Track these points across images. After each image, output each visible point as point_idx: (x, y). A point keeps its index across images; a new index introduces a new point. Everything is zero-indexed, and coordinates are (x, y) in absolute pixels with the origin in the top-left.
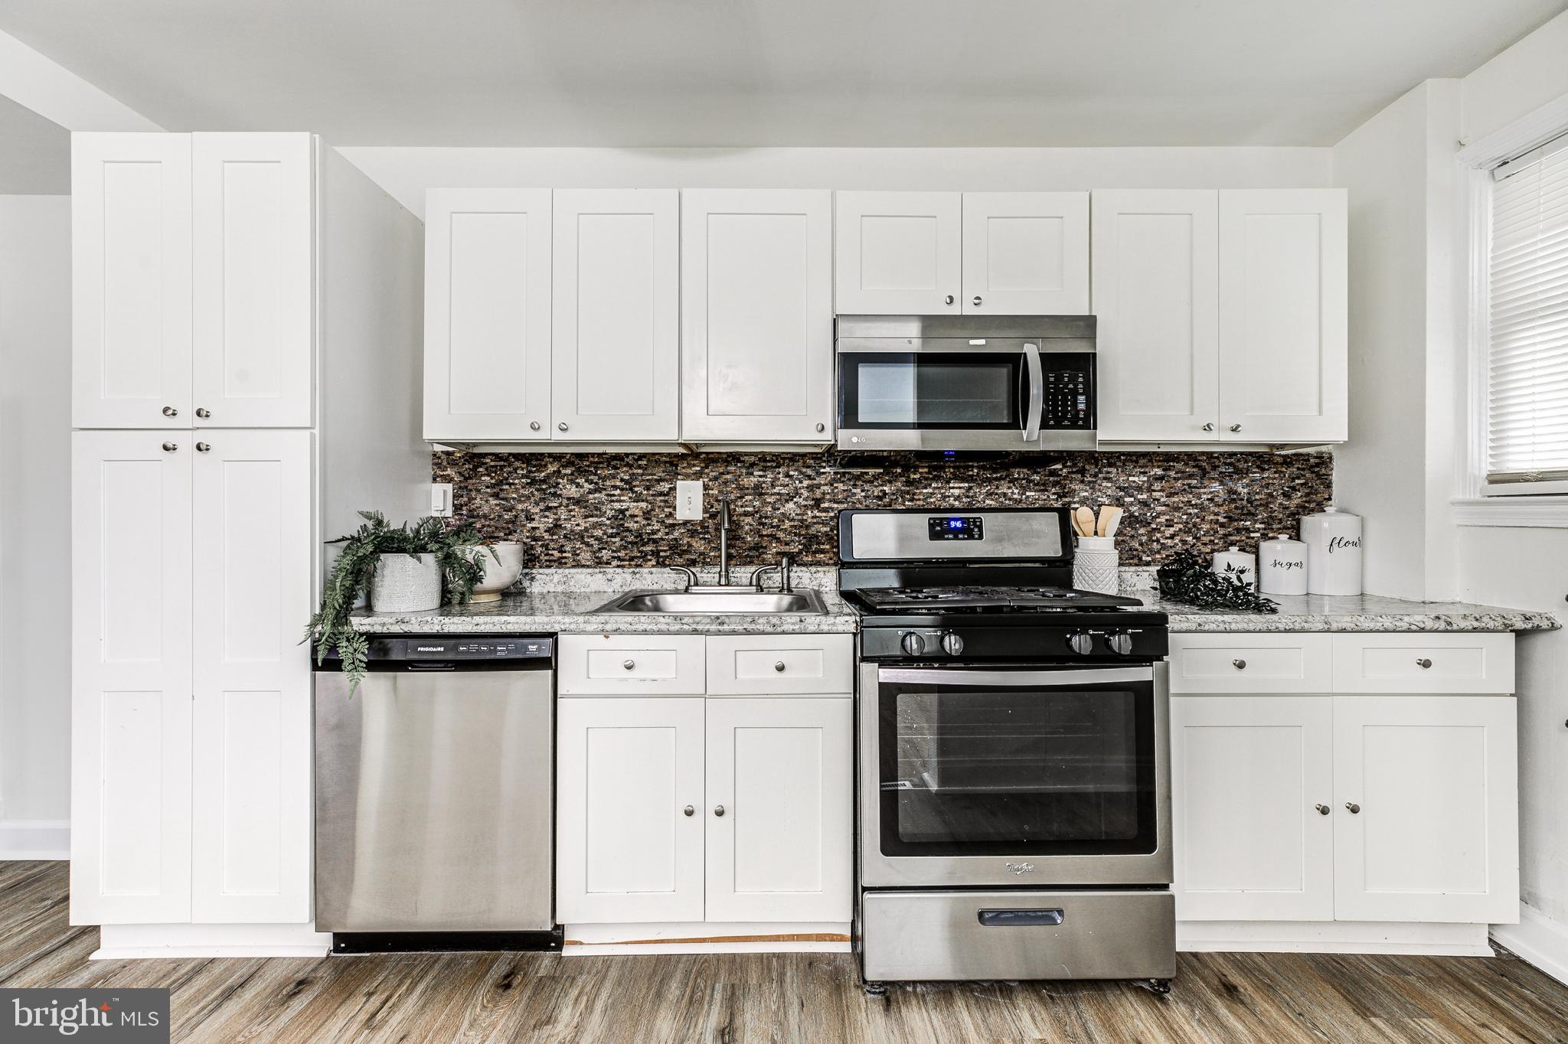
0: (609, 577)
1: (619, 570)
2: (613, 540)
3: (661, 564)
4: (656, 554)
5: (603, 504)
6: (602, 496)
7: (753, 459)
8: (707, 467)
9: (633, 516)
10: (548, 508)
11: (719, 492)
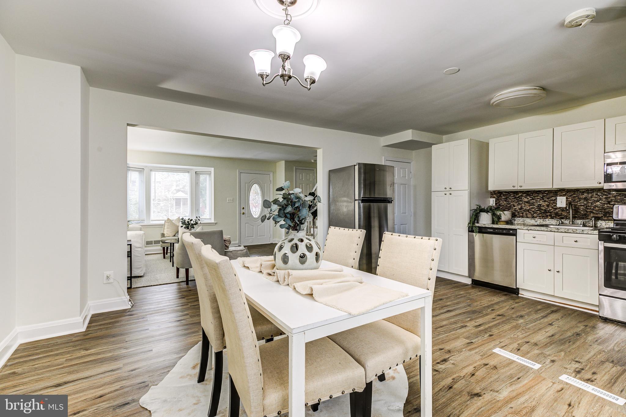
0: (536, 221)
1: (539, 219)
2: (537, 212)
3: (552, 218)
4: (550, 215)
5: (534, 203)
6: (534, 201)
7: (584, 190)
8: (567, 193)
9: (543, 206)
10: (519, 204)
11: (572, 200)
